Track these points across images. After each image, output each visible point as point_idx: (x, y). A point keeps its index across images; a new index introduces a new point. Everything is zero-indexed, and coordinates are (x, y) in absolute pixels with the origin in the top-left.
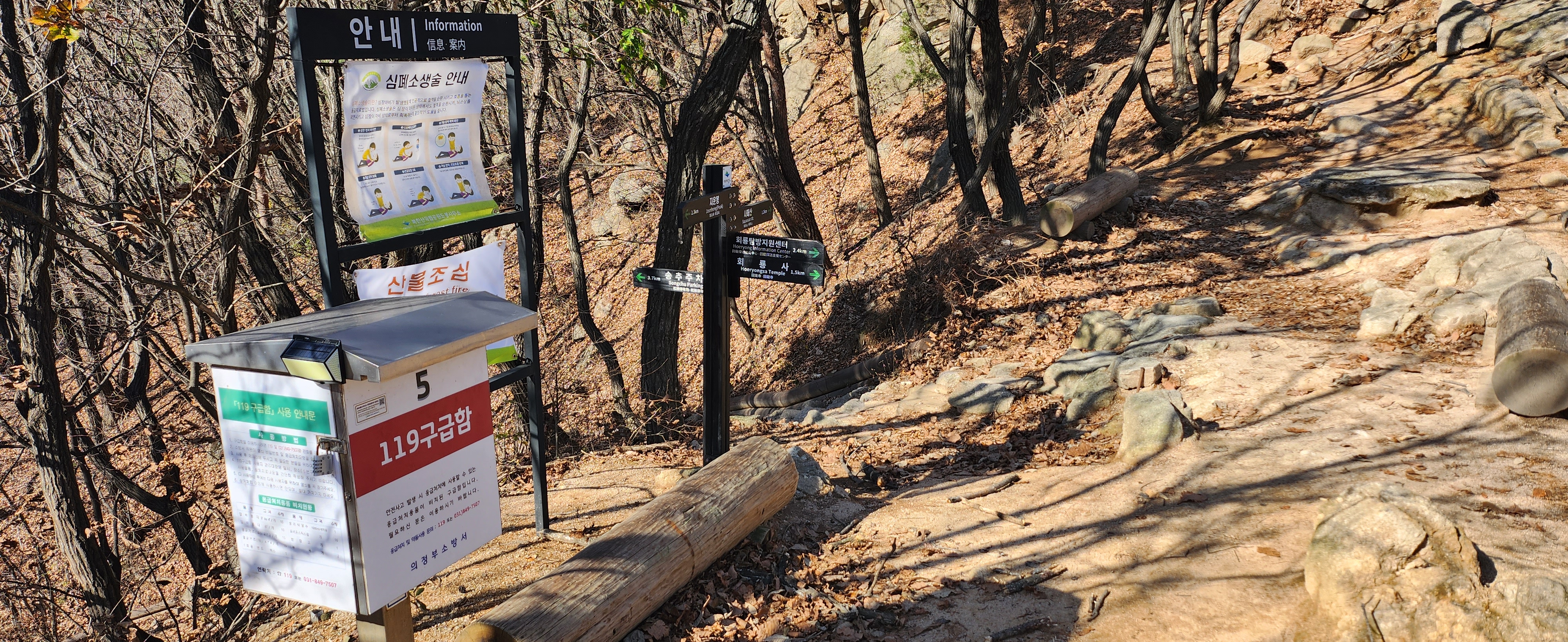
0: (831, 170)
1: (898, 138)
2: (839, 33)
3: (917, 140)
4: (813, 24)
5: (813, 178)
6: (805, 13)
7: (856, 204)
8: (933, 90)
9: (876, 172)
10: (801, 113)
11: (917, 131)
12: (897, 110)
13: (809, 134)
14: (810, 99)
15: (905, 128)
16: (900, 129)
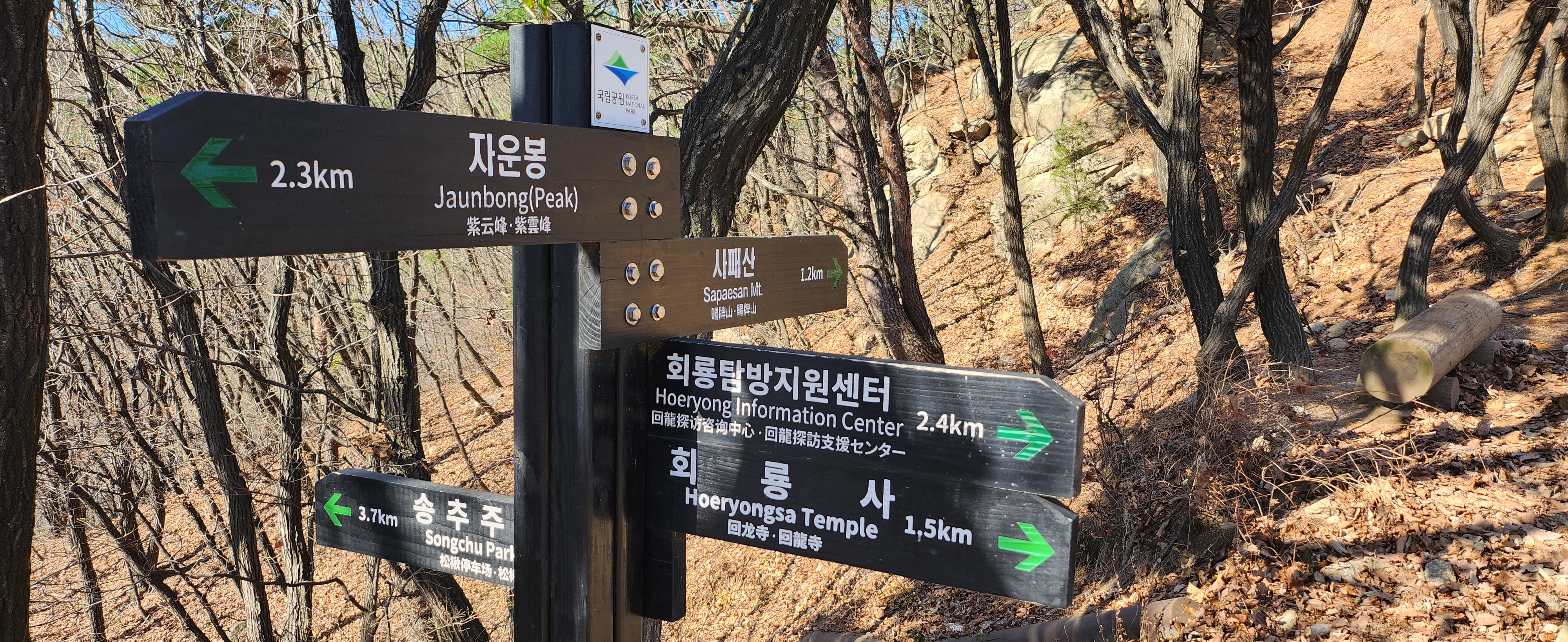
0: (965, 317)
1: (1050, 280)
2: (976, 163)
3: (1075, 281)
4: (945, 153)
5: (943, 327)
6: (935, 142)
7: (997, 358)
8: (1093, 223)
9: (1032, 314)
10: (929, 252)
11: (1074, 270)
12: (1048, 247)
13: (938, 276)
14: (940, 237)
15: (1058, 268)
16: (1052, 269)
